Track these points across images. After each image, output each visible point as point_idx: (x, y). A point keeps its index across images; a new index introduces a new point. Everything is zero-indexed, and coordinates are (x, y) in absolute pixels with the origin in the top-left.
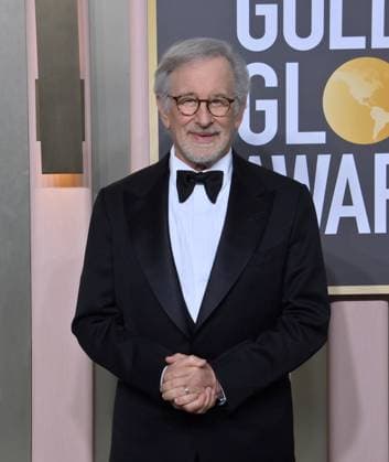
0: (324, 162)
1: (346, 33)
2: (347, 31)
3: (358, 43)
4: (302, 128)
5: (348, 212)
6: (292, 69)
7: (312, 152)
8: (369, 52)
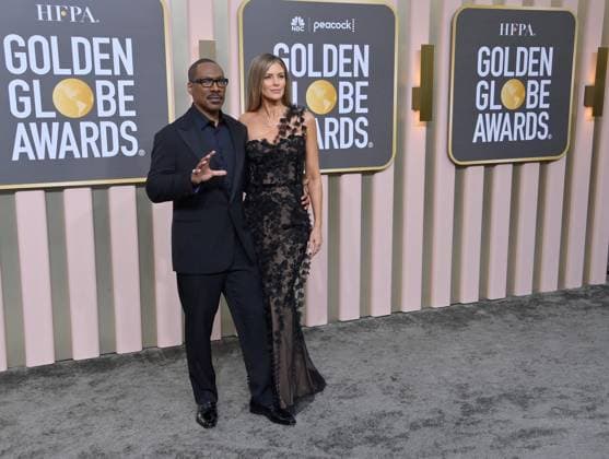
0: (55, 126)
2: (62, 66)
3: (67, 72)
4: (44, 110)
5: (69, 148)
6: (36, 83)
7: (49, 121)
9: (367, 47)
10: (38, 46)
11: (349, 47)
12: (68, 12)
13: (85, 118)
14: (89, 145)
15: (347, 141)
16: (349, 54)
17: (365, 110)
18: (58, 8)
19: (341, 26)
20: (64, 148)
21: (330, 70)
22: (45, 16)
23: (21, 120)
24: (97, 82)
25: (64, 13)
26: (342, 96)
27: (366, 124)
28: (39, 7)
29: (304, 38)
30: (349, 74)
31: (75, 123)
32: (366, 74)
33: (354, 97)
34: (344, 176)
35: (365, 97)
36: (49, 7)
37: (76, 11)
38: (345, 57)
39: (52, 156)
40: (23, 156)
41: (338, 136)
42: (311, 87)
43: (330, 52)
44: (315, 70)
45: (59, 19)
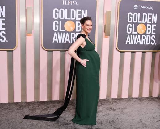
0: (64, 33)
1: (67, 17)
3: (69, 19)
4: (62, 29)
5: (67, 40)
6: (60, 22)
7: (63, 32)
8: (70, 20)
9: (156, 14)
10: (62, 11)
11: (151, 14)
12: (71, 2)
13: (73, 32)
14: (73, 39)
15: (148, 42)
16: (151, 16)
17: (155, 33)
18: (68, 1)
19: (149, 8)
20: (66, 40)
21: (145, 20)
22: (65, 3)
23: (55, 32)
24: (77, 22)
25: (69, 3)
26: (148, 29)
27: (155, 37)
28: (63, 1)
29: (137, 11)
30: (150, 22)
31: (70, 33)
32: (156, 22)
33: (151, 29)
34: (147, 53)
35: (155, 29)
36: (66, 1)
37: (73, 2)
38: (150, 17)
39: (63, 42)
40: (55, 41)
41: (146, 41)
42: (138, 26)
43: (145, 15)
44: (140, 21)
45: (68, 4)
